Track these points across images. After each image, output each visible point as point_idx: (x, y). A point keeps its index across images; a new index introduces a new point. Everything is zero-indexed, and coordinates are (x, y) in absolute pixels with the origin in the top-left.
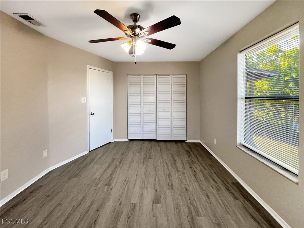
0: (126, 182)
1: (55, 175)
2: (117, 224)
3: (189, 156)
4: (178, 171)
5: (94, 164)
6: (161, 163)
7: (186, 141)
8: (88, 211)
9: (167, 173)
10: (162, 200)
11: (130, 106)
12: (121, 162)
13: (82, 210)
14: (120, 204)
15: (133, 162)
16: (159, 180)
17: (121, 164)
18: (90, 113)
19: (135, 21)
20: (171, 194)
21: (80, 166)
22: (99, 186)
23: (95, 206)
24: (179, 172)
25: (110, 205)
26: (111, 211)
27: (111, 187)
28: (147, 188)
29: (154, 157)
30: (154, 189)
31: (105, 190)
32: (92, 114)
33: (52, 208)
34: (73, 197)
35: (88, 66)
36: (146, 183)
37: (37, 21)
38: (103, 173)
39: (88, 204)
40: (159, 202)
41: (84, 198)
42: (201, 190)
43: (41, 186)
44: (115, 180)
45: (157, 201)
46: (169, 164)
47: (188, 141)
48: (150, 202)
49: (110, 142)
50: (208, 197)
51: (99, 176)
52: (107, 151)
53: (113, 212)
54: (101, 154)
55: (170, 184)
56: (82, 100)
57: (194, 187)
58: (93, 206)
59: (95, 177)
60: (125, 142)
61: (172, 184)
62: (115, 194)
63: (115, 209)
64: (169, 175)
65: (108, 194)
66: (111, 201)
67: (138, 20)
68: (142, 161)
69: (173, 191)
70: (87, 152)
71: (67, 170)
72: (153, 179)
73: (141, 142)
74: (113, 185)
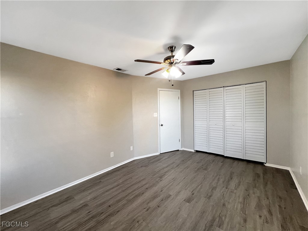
0: (173, 180)
1: (135, 162)
2: (153, 200)
3: (254, 180)
4: (227, 188)
5: (159, 162)
6: (213, 176)
7: (264, 164)
8: (142, 187)
9: (213, 186)
10: (193, 202)
11: (196, 119)
12: (177, 166)
13: (140, 185)
14: (162, 191)
15: (187, 169)
16: (201, 188)
17: (177, 167)
18: (161, 125)
19: (172, 51)
20: (204, 202)
21: (150, 161)
22: (154, 176)
23: (147, 186)
24: (227, 190)
25: (155, 189)
26: (154, 192)
27: (161, 179)
28: (186, 189)
29: (210, 169)
30: (192, 192)
31: (157, 180)
32: (162, 125)
33: (128, 178)
34: (139, 177)
35: (159, 89)
36: (188, 186)
37: (123, 70)
38: (161, 169)
39: (144, 183)
40: (190, 202)
41: (144, 179)
42: (242, 212)
43: (127, 166)
44: (167, 176)
45: (189, 200)
46: (221, 180)
47: (267, 165)
48: (182, 199)
49: (178, 150)
50: (245, 221)
51: (158, 171)
52: (172, 156)
53: (155, 193)
54: (167, 157)
55: (209, 194)
56: (154, 115)
57: (235, 207)
58: (146, 185)
59: (155, 170)
60: (191, 152)
61: (211, 195)
62: (162, 184)
63: (157, 192)
64: (214, 188)
65: (158, 182)
66: (157, 187)
67: (174, 50)
68: (196, 169)
69: (208, 200)
70: (158, 154)
71: (142, 162)
72: (196, 186)
73: (207, 155)
74: (163, 179)
